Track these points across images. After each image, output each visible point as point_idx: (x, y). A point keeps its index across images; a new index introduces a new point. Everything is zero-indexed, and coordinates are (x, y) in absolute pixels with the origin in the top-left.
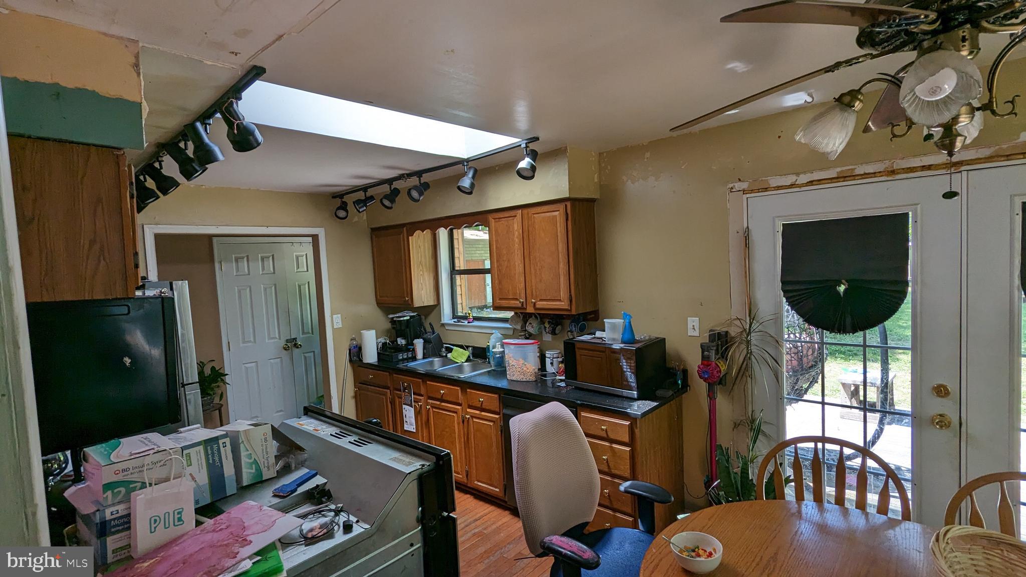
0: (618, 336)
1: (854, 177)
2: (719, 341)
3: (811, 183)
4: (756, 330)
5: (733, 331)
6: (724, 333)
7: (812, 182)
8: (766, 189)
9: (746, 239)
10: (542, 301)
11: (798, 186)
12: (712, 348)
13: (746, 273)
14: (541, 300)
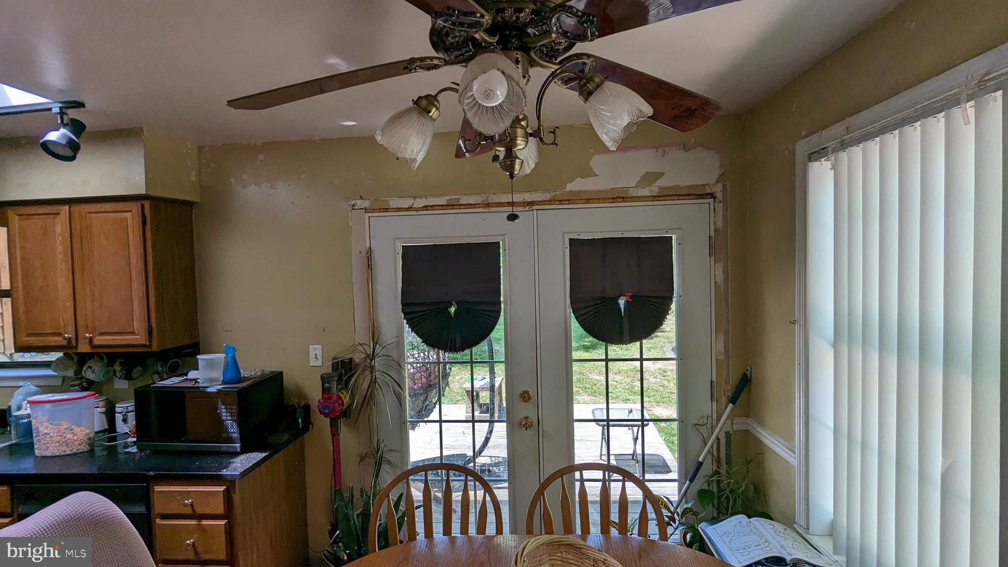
0: (218, 374)
1: (460, 206)
2: (343, 369)
3: (426, 208)
4: (380, 355)
5: (358, 358)
6: (348, 360)
7: (426, 206)
8: (387, 210)
9: (368, 260)
10: (103, 336)
11: (414, 209)
12: (333, 379)
13: (369, 295)
14: (102, 334)
